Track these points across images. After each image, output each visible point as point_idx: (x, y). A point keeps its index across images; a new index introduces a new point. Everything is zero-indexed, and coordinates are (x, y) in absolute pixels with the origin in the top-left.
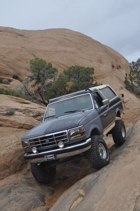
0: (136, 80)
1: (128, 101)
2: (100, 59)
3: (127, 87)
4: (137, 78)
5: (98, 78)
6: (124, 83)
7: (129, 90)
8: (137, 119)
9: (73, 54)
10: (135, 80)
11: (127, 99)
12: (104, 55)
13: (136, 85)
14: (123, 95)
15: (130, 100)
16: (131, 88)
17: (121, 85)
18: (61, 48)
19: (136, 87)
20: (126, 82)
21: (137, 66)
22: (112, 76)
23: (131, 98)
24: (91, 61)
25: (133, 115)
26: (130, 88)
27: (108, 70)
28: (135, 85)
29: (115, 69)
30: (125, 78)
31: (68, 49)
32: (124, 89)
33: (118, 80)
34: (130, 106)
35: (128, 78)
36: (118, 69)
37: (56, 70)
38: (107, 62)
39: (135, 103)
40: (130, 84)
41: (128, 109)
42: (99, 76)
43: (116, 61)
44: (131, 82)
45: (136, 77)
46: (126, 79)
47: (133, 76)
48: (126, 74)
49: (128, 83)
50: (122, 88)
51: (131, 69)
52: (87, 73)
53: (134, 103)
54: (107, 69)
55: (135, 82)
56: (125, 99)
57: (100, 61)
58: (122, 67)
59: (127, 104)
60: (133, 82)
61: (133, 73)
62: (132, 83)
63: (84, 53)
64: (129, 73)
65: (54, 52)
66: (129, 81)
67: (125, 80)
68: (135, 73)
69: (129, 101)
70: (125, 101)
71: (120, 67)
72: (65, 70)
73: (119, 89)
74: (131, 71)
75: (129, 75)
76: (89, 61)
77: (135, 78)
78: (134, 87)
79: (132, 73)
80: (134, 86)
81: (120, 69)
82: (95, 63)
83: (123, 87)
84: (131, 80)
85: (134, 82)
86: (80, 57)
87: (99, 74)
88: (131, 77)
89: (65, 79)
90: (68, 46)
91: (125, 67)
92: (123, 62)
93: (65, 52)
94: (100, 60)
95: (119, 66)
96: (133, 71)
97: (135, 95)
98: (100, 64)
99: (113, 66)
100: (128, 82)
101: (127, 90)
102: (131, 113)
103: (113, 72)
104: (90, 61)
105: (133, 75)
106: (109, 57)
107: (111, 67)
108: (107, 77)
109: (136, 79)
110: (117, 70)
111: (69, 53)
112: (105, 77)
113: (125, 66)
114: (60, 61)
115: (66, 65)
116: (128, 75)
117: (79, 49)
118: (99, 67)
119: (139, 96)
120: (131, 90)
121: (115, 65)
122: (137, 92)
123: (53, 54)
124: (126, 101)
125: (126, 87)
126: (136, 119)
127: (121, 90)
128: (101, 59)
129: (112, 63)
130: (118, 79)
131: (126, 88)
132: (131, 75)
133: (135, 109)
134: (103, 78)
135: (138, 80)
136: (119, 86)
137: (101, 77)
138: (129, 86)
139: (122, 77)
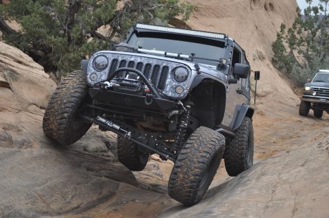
0: (304, 48)
1: (268, 93)
3: (275, 58)
4: (308, 44)
5: (204, 13)
6: (271, 48)
7: (280, 69)
8: (277, 147)
10: (301, 47)
11: (267, 88)
13: (300, 59)
15: (275, 92)
16: (286, 63)
17: (261, 49)
19: (299, 65)
20: (277, 47)
22: (244, 19)
23: (276, 89)
25: (270, 132)
26: (282, 64)
28: (298, 59)
29: (257, 7)
30: (278, 35)
32: (268, 61)
33: (256, 34)
34: (269, 109)
35: (284, 36)
36: (266, 9)
39: (285, 104)
40: (285, 54)
42: (209, 8)
44: (288, 50)
46: (278, 38)
47: (298, 36)
48: (283, 27)
49: (282, 51)
50: (262, 58)
51: (299, 15)
53: (282, 103)
55: (300, 52)
58: (276, 8)
59: (263, 100)
60: (295, 53)
62: (291, 52)
64: (291, 26)
66: (286, 45)
67: (275, 39)
68: (305, 30)
69: (271, 95)
70: (259, 91)
71: (273, 7)
74: (298, 21)
75: (290, 30)
79: (298, 26)
80: (293, 60)
81: (271, 13)
83: (264, 54)
84: (291, 45)
85: (296, 51)
88: (293, 36)
95: (270, 4)
97: (291, 85)
100: (283, 46)
101: (274, 67)
102: (266, 128)
103: (249, 9)
105: (299, 33)
108: (229, 16)
109: (303, 45)
112: (223, 17)
116: (286, 30)
119: (299, 90)
120: (284, 70)
122: (297, 78)
124: (263, 94)
125: (273, 59)
126: (273, 148)
127: (258, 62)
130: (259, 34)
131: (274, 62)
132: (293, 32)
133: (281, 120)
134: (217, 17)
135: (308, 50)
136: (255, 49)
137: (213, 13)
138: (282, 58)
139: (272, 31)
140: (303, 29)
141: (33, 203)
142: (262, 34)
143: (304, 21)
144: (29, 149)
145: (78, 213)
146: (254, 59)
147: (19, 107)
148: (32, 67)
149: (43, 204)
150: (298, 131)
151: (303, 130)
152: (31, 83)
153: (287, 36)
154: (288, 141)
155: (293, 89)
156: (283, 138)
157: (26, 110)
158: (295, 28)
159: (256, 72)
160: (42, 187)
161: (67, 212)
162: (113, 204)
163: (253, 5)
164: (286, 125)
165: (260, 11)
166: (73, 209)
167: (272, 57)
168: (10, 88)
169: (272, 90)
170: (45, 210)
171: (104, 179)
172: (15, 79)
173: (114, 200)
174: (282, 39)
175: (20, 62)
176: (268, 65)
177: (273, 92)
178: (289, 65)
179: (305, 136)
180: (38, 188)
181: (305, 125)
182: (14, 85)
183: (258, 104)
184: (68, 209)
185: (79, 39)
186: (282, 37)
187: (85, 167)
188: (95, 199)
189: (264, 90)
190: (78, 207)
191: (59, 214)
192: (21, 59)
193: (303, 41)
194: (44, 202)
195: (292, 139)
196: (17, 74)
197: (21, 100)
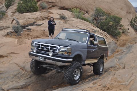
7: (132, 26)
14: (128, 29)
17: (129, 23)
20: (131, 22)
22: (125, 18)
32: (130, 26)
41: (129, 36)
43: (129, 9)
47: (136, 20)
48: (133, 18)
56: (129, 31)
57: (122, 9)
66: (133, 22)
67: (131, 21)
80: (135, 25)
81: (130, 14)
84: (134, 22)
88: (135, 20)
92: (132, 10)
107: (126, 13)
110: (128, 15)
117: (114, 1)
118: (121, 12)
121: (128, 12)
122: (135, 28)
129: (127, 10)
131: (131, 25)
136: (127, 23)
142: (128, 20)
153: (133, 20)
155: (134, 30)
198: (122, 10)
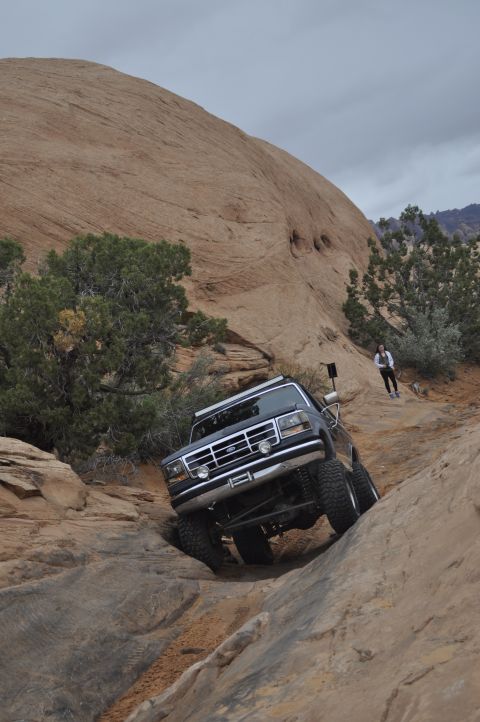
0: (396, 302)
1: (356, 394)
2: (236, 201)
3: (352, 330)
4: (402, 294)
5: (223, 290)
6: (343, 314)
9: (111, 178)
10: (391, 302)
11: (354, 386)
12: (257, 185)
13: (396, 321)
15: (367, 390)
16: (374, 334)
17: (327, 324)
18: (54, 149)
19: (395, 331)
20: (351, 310)
21: (400, 239)
22: (287, 281)
23: (368, 384)
24: (196, 212)
26: (367, 336)
27: (271, 254)
28: (391, 322)
29: (304, 250)
30: (349, 290)
31: (90, 154)
32: (344, 340)
33: (313, 300)
35: (359, 289)
36: (318, 248)
37: (16, 253)
38: (270, 219)
40: (368, 318)
41: (353, 430)
42: (228, 280)
43: (310, 213)
44: (371, 310)
45: (395, 286)
46: (351, 296)
47: (380, 285)
48: (353, 275)
49: (362, 315)
50: (331, 337)
51: (375, 251)
52: (158, 269)
54: (268, 248)
55: (391, 309)
56: (345, 385)
57: (236, 213)
58: (334, 240)
59: (350, 406)
60: (384, 312)
61: (382, 272)
62: (377, 312)
63: (165, 175)
64: (366, 271)
65: (23, 163)
66: (366, 303)
67: (345, 297)
68: (391, 272)
69: (361, 395)
71: (328, 241)
72: (52, 254)
73: (315, 342)
74: (375, 261)
75: (366, 278)
76: (186, 212)
77: (388, 291)
78: (388, 333)
79: (377, 269)
80: (386, 326)
81: (328, 252)
82: (212, 219)
83: (334, 329)
84: (374, 301)
85: (386, 308)
86: (146, 193)
87: (226, 273)
88: (374, 287)
89: (53, 297)
90: (92, 142)
91: (352, 242)
92: (344, 217)
93: (76, 166)
94: (235, 210)
95: (324, 238)
96: (381, 262)
98: (234, 225)
99: (295, 238)
100: (361, 307)
101: (356, 343)
103: (291, 261)
104: (189, 209)
105: (380, 279)
106: (277, 195)
107: (286, 240)
108: (264, 283)
109: (393, 298)
110: (313, 255)
111: (91, 172)
112: (254, 287)
113: (353, 238)
114: (49, 209)
115: (78, 228)
116: (360, 278)
118: (230, 238)
119: (405, 374)
121: (305, 232)
123: (14, 174)
124: (350, 396)
125: (350, 331)
127: (328, 346)
128: (241, 203)
129: (289, 221)
130: (318, 298)
131: (352, 336)
132: (372, 280)
133: (386, 432)
134: (246, 290)
135: (402, 303)
136: (317, 325)
137: (238, 286)
138: (364, 327)
139: (336, 284)
140: (387, 271)
141: (122, 623)
142: (323, 295)
143: (385, 258)
144: (92, 564)
145: (166, 627)
146: (320, 344)
147: (58, 517)
148: (47, 460)
149: (131, 623)
150: (417, 444)
151: (423, 442)
152: (57, 481)
153: (364, 289)
154: (403, 465)
156: (396, 463)
157: (66, 518)
158: (373, 273)
159: (329, 366)
160: (123, 604)
161: (155, 628)
162: (202, 608)
163: (295, 251)
164: (395, 439)
165: (309, 256)
166: (160, 623)
167: (348, 328)
168: (41, 496)
169: (361, 388)
170: (134, 629)
171: (179, 580)
172: (42, 482)
173: (200, 602)
174: (357, 296)
175: (33, 458)
176: (344, 347)
177: (363, 390)
178: (378, 335)
179: (427, 451)
180: (120, 606)
181: (425, 431)
182: (43, 491)
183: (345, 415)
184: (155, 623)
185: (84, 403)
186: (356, 292)
187: (154, 571)
188: (178, 606)
189: (348, 390)
190: (164, 619)
191: (149, 631)
192: (33, 454)
193: (390, 291)
194: (131, 620)
195: (410, 461)
196: (42, 475)
197: (57, 508)
198: (239, 220)
